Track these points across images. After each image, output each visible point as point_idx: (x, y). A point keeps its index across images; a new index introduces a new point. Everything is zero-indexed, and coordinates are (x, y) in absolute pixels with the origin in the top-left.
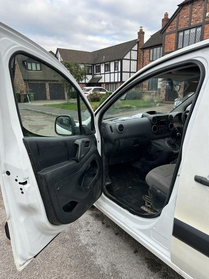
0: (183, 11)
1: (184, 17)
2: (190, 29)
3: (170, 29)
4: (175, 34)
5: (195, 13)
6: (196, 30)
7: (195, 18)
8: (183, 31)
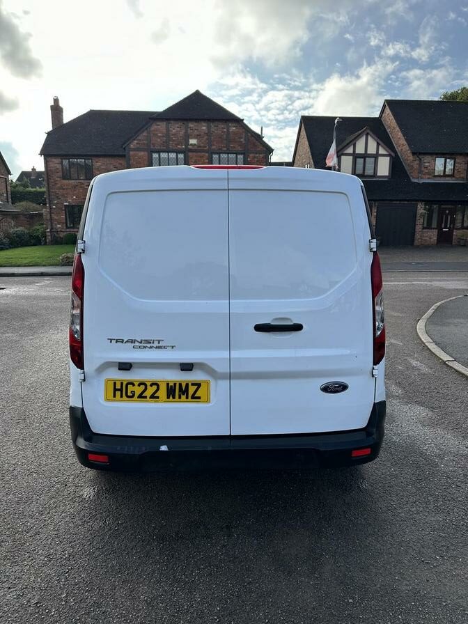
0: (156, 127)
1: (159, 135)
2: (168, 152)
3: (138, 145)
4: (146, 153)
5: (173, 135)
6: (177, 156)
7: (174, 141)
8: (159, 152)
